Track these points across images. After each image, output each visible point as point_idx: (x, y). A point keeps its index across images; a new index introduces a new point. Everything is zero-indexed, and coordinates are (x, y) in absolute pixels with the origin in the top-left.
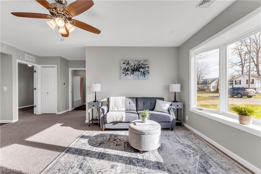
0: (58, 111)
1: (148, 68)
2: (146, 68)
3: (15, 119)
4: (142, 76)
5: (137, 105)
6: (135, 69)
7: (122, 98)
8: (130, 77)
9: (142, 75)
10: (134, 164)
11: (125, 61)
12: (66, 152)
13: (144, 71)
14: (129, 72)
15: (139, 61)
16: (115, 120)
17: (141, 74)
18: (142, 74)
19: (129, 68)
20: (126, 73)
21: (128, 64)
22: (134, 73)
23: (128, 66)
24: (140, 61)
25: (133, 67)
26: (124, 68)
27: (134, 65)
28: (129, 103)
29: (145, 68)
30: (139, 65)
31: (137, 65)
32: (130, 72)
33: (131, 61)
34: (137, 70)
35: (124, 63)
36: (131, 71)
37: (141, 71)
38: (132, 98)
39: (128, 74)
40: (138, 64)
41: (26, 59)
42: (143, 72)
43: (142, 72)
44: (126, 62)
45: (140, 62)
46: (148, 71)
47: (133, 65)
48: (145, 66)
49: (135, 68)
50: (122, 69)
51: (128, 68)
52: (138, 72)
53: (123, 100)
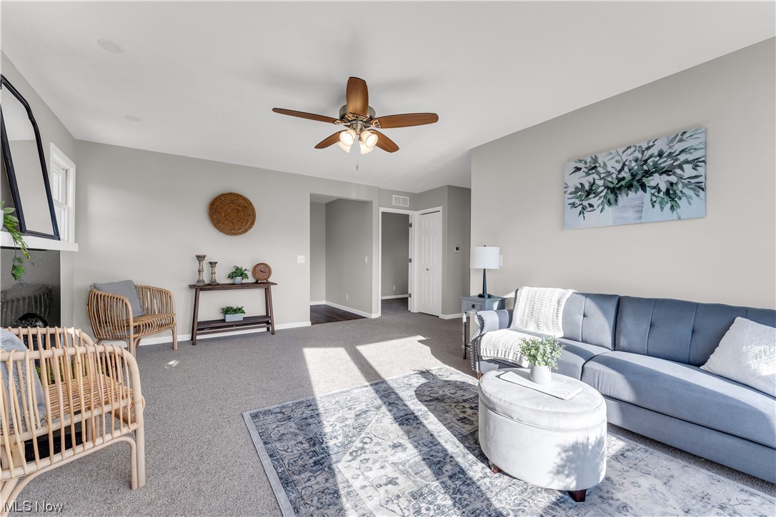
0: (443, 312)
1: (695, 167)
2: (680, 167)
3: (376, 313)
4: (657, 205)
5: (618, 328)
6: (623, 183)
7: (558, 292)
8: (602, 216)
9: (661, 203)
10: (438, 473)
11: (581, 161)
12: (371, 385)
13: (672, 184)
14: (594, 197)
15: (645, 146)
16: (499, 356)
17: (654, 199)
18: (659, 200)
19: (597, 182)
20: (585, 203)
21: (595, 167)
22: (616, 201)
23: (590, 179)
24: (651, 144)
25: (614, 176)
26: (576, 188)
27: (619, 166)
28: (584, 316)
29: (678, 171)
30: (646, 161)
31: (633, 164)
32: (601, 198)
33: (604, 154)
34: (635, 183)
35: (578, 169)
36: (603, 194)
37: (654, 188)
38: (599, 298)
39: (591, 206)
40: (636, 160)
41: (393, 204)
42: (663, 188)
43: (659, 191)
44: (586, 163)
45: (648, 148)
46: (693, 181)
47: (613, 170)
48: (676, 160)
49: (623, 179)
50: (569, 192)
51: (592, 185)
52: (640, 192)
53: (559, 302)
